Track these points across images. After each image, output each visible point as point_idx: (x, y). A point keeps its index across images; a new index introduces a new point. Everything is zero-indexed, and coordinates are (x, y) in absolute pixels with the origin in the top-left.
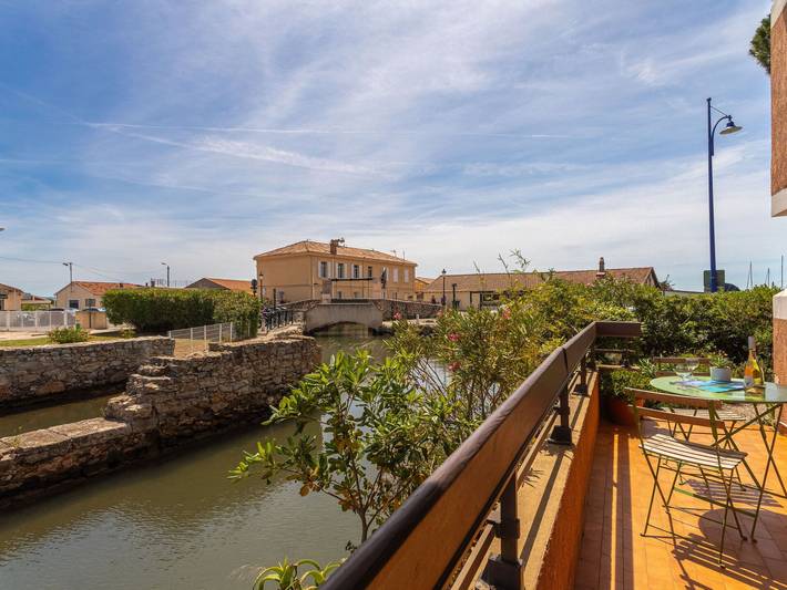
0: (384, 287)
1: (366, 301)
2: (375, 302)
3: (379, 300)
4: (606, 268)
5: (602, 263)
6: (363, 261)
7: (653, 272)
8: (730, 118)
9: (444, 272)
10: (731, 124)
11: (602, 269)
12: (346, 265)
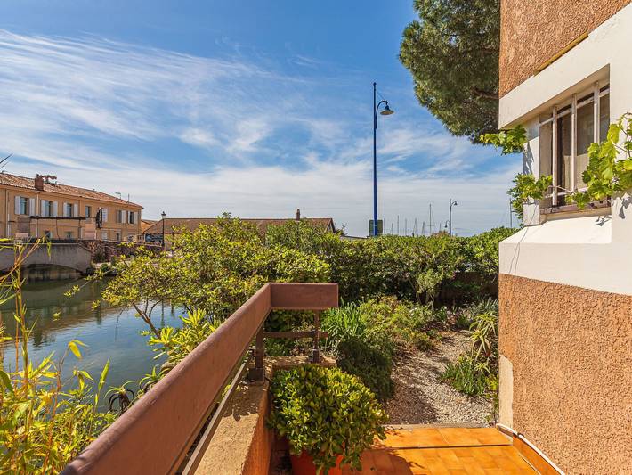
0: (99, 227)
1: (74, 241)
2: (85, 244)
3: (90, 241)
4: (301, 217)
5: (298, 214)
6: (79, 199)
7: (332, 222)
8: (387, 103)
9: (164, 214)
10: (387, 108)
11: (298, 218)
12: (56, 204)
